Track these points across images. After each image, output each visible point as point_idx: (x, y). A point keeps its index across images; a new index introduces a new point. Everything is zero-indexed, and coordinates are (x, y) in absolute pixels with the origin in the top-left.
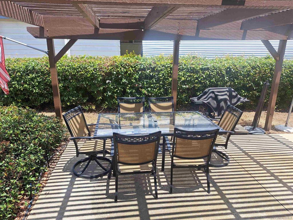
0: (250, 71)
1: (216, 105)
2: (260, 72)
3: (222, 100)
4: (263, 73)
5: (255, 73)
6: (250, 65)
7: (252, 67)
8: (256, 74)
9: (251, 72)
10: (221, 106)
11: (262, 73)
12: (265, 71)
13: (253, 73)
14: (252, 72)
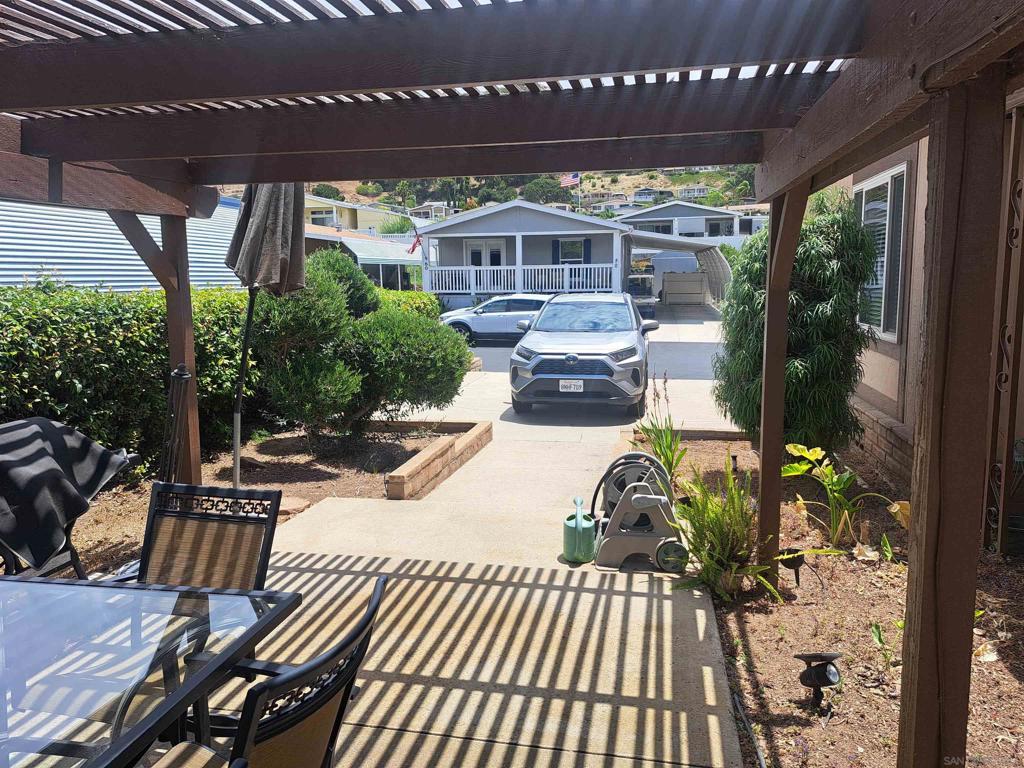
0: (23, 342)
1: (12, 515)
2: (63, 345)
3: (37, 482)
4: (75, 344)
5: (47, 349)
6: (19, 318)
7: (27, 327)
8: (50, 350)
9: (31, 346)
10: (42, 513)
11: (71, 345)
12: (80, 338)
13: (37, 350)
14: (35, 346)
